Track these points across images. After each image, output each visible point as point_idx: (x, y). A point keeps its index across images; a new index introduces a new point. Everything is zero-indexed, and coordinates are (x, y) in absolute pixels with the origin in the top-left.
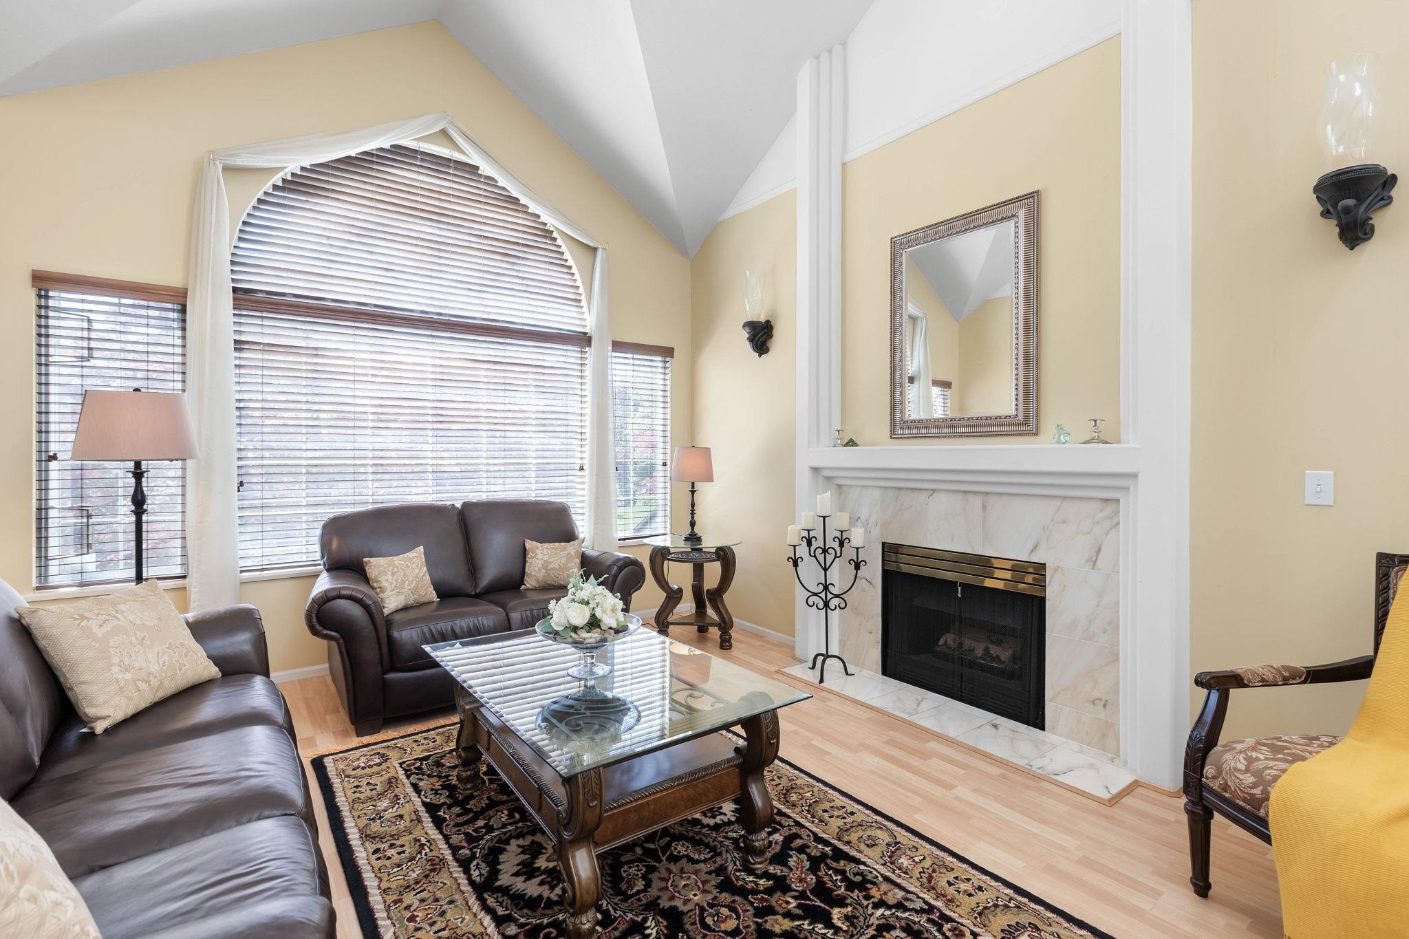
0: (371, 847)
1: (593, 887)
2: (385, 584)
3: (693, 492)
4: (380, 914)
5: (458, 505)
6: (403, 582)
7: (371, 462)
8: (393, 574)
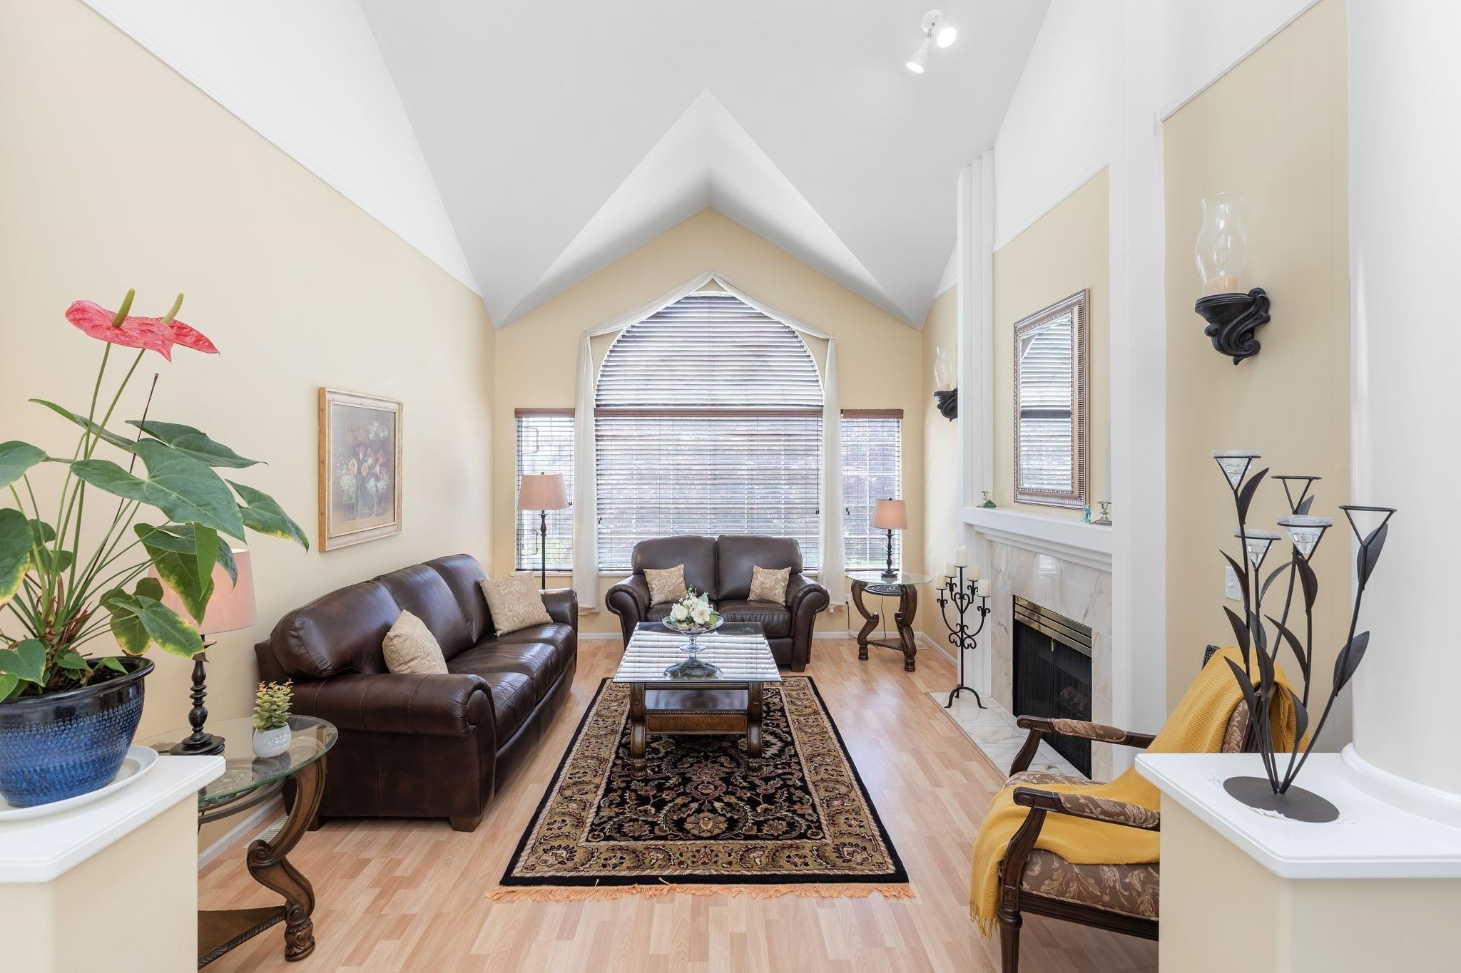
0: (595, 718)
1: (640, 746)
2: (654, 586)
3: (890, 536)
4: (578, 741)
5: (716, 537)
6: (665, 586)
7: (672, 506)
8: (659, 580)
